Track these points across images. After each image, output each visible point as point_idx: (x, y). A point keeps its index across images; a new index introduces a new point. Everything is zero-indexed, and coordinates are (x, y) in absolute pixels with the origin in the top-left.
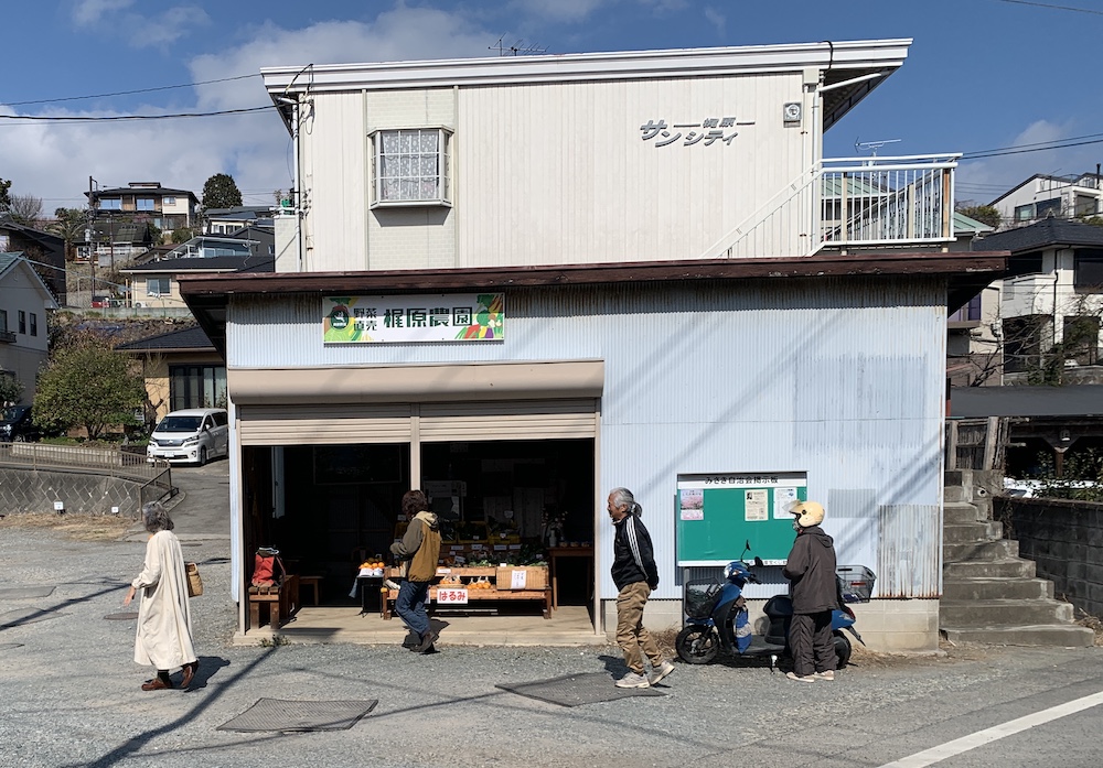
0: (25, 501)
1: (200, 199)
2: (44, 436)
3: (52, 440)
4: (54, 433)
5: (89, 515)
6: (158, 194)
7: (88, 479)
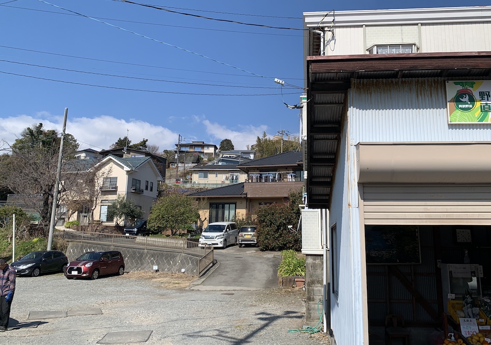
0: (139, 265)
1: (219, 148)
2: (151, 234)
3: (155, 235)
4: (156, 232)
5: (170, 273)
6: (203, 146)
7: (171, 255)
